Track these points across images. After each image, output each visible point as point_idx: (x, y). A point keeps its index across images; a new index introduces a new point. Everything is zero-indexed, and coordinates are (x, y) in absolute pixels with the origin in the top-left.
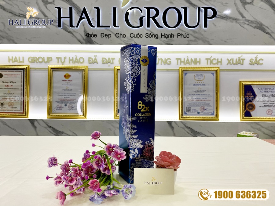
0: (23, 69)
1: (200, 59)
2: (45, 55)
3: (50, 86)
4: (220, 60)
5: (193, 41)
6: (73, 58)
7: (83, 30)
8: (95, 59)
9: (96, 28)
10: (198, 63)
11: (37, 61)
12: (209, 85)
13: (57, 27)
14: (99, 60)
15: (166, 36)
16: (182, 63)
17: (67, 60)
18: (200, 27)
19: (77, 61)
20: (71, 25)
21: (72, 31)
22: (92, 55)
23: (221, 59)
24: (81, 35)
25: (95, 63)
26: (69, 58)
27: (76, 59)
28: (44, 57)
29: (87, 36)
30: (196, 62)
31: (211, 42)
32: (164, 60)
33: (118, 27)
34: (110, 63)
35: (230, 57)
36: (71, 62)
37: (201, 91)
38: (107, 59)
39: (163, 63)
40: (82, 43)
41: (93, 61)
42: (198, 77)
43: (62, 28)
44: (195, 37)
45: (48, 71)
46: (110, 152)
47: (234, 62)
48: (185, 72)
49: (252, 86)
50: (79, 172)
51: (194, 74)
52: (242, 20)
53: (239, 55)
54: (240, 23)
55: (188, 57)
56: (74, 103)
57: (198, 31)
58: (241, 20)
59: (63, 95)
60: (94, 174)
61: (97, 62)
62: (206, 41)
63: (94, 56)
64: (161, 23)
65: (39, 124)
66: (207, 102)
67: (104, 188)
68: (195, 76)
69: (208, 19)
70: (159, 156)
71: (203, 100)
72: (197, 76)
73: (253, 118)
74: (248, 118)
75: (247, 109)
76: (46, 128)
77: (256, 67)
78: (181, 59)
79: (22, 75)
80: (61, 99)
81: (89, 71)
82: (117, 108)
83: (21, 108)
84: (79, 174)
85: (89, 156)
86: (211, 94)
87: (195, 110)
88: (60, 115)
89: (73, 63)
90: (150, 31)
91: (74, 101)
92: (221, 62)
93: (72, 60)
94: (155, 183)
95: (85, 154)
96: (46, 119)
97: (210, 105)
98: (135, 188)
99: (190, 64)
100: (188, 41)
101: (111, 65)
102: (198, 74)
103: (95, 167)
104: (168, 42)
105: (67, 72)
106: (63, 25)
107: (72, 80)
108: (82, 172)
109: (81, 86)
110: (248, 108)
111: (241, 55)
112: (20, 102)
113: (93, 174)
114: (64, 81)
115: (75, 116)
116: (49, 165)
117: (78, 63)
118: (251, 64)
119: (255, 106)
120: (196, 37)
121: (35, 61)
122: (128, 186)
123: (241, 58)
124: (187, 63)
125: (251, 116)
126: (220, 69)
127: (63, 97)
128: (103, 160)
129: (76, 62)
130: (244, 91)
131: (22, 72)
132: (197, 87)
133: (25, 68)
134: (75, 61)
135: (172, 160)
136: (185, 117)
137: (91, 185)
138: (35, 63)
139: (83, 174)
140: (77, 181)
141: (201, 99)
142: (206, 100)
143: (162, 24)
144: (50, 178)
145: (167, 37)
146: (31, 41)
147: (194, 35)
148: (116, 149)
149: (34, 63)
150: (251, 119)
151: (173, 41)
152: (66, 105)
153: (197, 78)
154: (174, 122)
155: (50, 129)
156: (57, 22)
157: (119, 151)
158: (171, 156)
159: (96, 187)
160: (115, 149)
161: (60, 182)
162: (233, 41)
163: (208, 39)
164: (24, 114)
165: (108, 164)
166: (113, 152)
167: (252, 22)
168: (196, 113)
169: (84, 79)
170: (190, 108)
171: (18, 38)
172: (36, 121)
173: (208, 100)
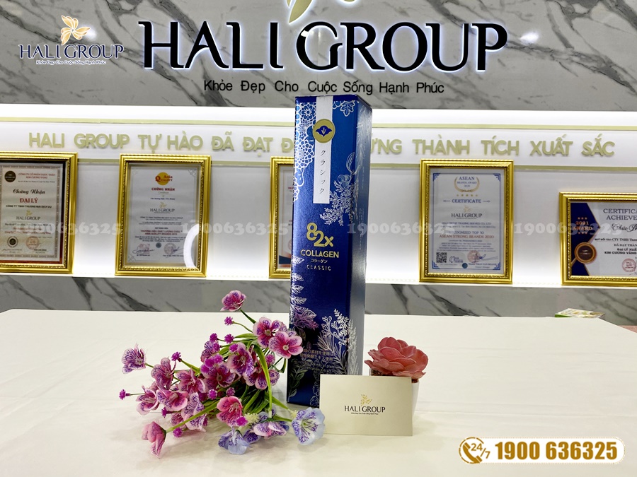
0: (63, 162)
1: (468, 142)
2: (114, 131)
3: (124, 200)
4: (513, 144)
5: (453, 100)
6: (177, 137)
7: (201, 73)
8: (228, 140)
9: (231, 69)
10: (464, 152)
11: (95, 144)
12: (488, 201)
13: (141, 66)
14: (237, 143)
15: (391, 89)
16: (428, 152)
17: (163, 142)
18: (470, 68)
19: (186, 144)
20: (174, 63)
21: (175, 75)
22: (221, 132)
23: (518, 142)
24: (196, 85)
25: (228, 150)
26: (169, 137)
27: (185, 139)
28: (110, 135)
29: (209, 87)
30: (459, 148)
31: (494, 103)
32: (385, 144)
33: (282, 67)
34: (261, 148)
35: (538, 136)
36: (173, 147)
37: (470, 215)
38: (256, 141)
39: (382, 151)
40: (197, 103)
41: (223, 146)
42: (463, 183)
43: (152, 68)
44: (456, 91)
45: (119, 167)
46: (265, 339)
47: (548, 150)
48: (434, 171)
49: (589, 204)
50: (194, 381)
51: (455, 176)
52: (565, 53)
53: (559, 134)
54: (560, 59)
55: (441, 138)
56: (177, 240)
57: (463, 77)
58: (562, 53)
59: (153, 221)
60: (228, 388)
61: (231, 148)
62: (482, 100)
63: (226, 134)
64: (381, 59)
65: (97, 288)
66: (484, 241)
67: (252, 419)
68: (458, 180)
69: (486, 50)
70: (377, 349)
71: (476, 235)
72: (461, 181)
73: (591, 280)
74: (579, 280)
75: (578, 258)
76: (111, 297)
77: (597, 161)
78: (425, 141)
79: (59, 176)
80: (148, 232)
81: (213, 168)
82: (276, 254)
83: (56, 251)
84: (195, 387)
85: (218, 347)
86: (495, 221)
87: (457, 260)
88: (145, 267)
89: (177, 149)
90: (355, 77)
91: (178, 235)
92: (516, 149)
93: (175, 142)
94: (369, 409)
95: (208, 343)
96: (114, 277)
97: (492, 246)
98: (323, 418)
99: (445, 154)
100: (442, 100)
101: (263, 154)
102: (465, 176)
103: (232, 371)
104: (394, 101)
105: (163, 170)
106: (156, 62)
107: (173, 188)
108: (202, 382)
109: (195, 202)
110: (579, 255)
111: (563, 134)
112: (54, 237)
113: (226, 386)
114: (155, 189)
115: (180, 270)
116: (127, 367)
117: (189, 149)
118: (587, 153)
119: (595, 251)
120: (460, 92)
121: (89, 143)
122: (307, 414)
123: (564, 140)
124: (438, 151)
125: (588, 275)
126: (514, 164)
127: (151, 227)
128: (250, 354)
129: (183, 146)
130: (569, 217)
131: (59, 167)
132: (462, 205)
133: (67, 160)
134: (181, 143)
135: (409, 358)
136: (433, 276)
137: (223, 410)
138: (91, 149)
139: (203, 386)
140: (191, 401)
141: (471, 234)
142: (482, 237)
143: (381, 61)
144: (128, 395)
145: (394, 91)
146: (83, 97)
147: (456, 87)
148: (280, 330)
149: (88, 147)
150: (587, 280)
151: (407, 99)
152: (159, 245)
153: (461, 186)
154: (410, 286)
155: (121, 301)
156: (141, 56)
157: (286, 335)
158: (405, 350)
159: (233, 414)
160: (277, 330)
161: (151, 405)
162: (545, 102)
163: (487, 95)
164: (63, 265)
165: (261, 364)
166: (272, 338)
167: (588, 58)
168: (459, 266)
169: (203, 185)
170: (446, 254)
171: (52, 91)
172: (89, 280)
173: (487, 237)
